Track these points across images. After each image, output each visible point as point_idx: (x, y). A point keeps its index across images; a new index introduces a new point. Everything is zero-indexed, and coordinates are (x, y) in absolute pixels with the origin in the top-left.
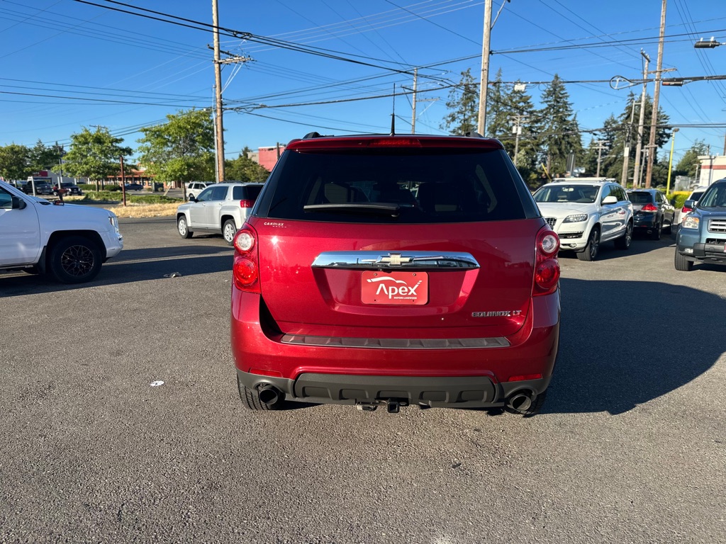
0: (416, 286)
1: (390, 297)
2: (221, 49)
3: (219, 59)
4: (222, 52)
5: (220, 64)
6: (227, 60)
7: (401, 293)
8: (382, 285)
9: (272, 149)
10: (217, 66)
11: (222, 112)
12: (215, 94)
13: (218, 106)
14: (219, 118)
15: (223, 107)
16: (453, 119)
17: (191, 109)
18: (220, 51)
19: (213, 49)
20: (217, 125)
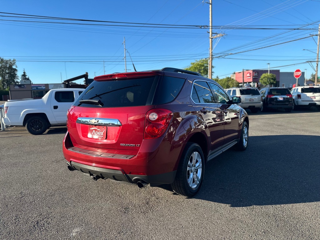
0: (103, 132)
2: (213, 32)
3: (212, 36)
4: (213, 33)
5: (212, 38)
6: (215, 36)
8: (94, 131)
9: (240, 72)
10: (211, 40)
11: (212, 59)
12: (210, 52)
13: (210, 56)
14: (211, 62)
15: (213, 57)
17: (201, 59)
18: (212, 33)
19: (209, 33)
20: (209, 65)
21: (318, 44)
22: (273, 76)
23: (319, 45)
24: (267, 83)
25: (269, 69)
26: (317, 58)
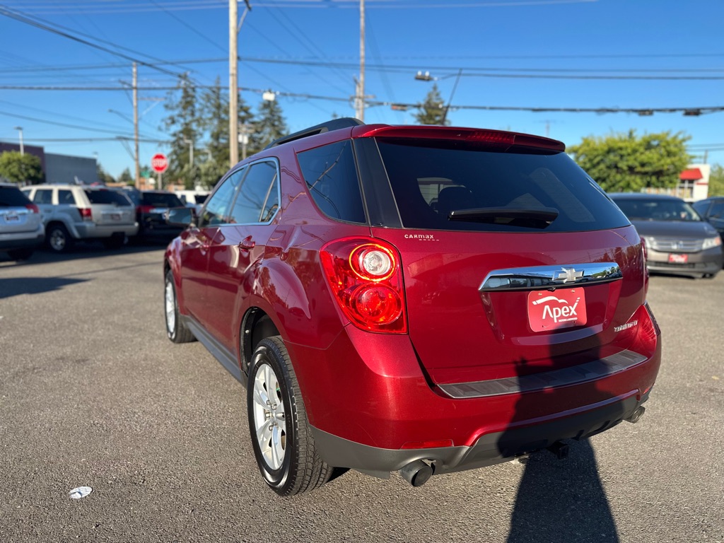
0: (576, 304)
1: (556, 321)
7: (564, 315)
8: (547, 307)
16: (173, 122)
21: (135, 104)
22: (33, 160)
23: (137, 107)
24: (21, 177)
25: (21, 143)
26: (134, 132)
